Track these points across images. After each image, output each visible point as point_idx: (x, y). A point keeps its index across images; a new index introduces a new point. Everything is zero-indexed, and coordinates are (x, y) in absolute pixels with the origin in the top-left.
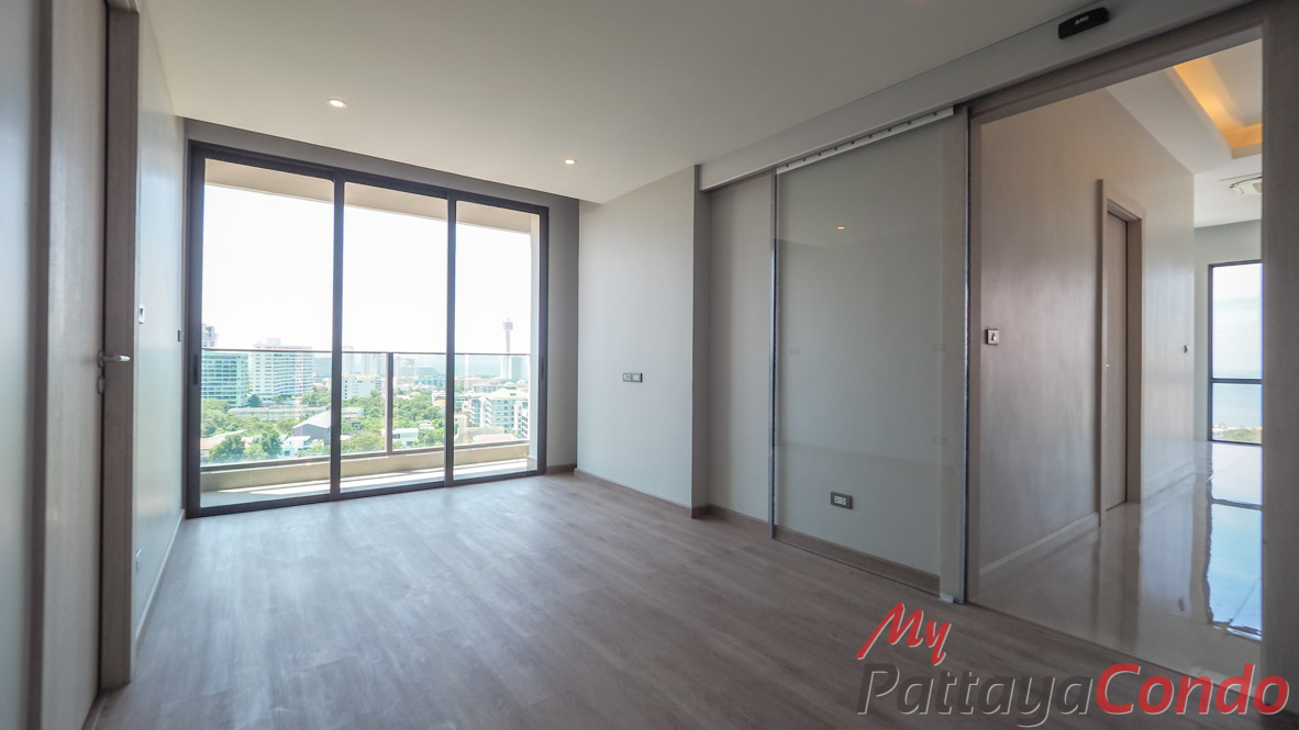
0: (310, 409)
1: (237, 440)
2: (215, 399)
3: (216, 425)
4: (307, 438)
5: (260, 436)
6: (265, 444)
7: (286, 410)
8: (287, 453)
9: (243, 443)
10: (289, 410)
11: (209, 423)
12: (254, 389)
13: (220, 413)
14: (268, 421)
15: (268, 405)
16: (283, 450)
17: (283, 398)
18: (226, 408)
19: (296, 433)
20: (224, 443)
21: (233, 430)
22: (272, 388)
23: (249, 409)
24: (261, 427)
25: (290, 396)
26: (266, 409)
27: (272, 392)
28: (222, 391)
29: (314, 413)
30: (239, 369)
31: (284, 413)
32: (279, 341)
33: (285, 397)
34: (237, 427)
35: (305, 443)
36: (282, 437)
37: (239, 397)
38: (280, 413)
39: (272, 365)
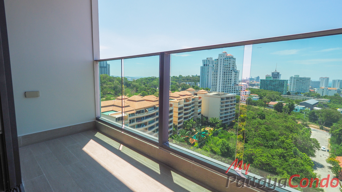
0: (307, 97)
1: (281, 103)
2: (277, 92)
3: (276, 99)
4: (304, 106)
5: (288, 103)
6: (289, 106)
7: (298, 97)
8: (297, 110)
9: (283, 105)
10: (299, 97)
11: (275, 98)
12: (289, 90)
13: (278, 96)
14: (292, 100)
15: (293, 95)
16: (295, 109)
17: (297, 93)
18: (280, 94)
19: (301, 104)
20: (277, 104)
21: (281, 101)
22: (295, 90)
23: (287, 95)
24: (290, 101)
25: (301, 93)
26: (292, 96)
27: (295, 91)
28: (280, 90)
29: (308, 99)
30: (285, 84)
31: (298, 98)
32: (299, 76)
33: (298, 93)
34: (282, 100)
35: (303, 108)
36: (295, 105)
37: (284, 92)
38: (296, 98)
39: (295, 83)
